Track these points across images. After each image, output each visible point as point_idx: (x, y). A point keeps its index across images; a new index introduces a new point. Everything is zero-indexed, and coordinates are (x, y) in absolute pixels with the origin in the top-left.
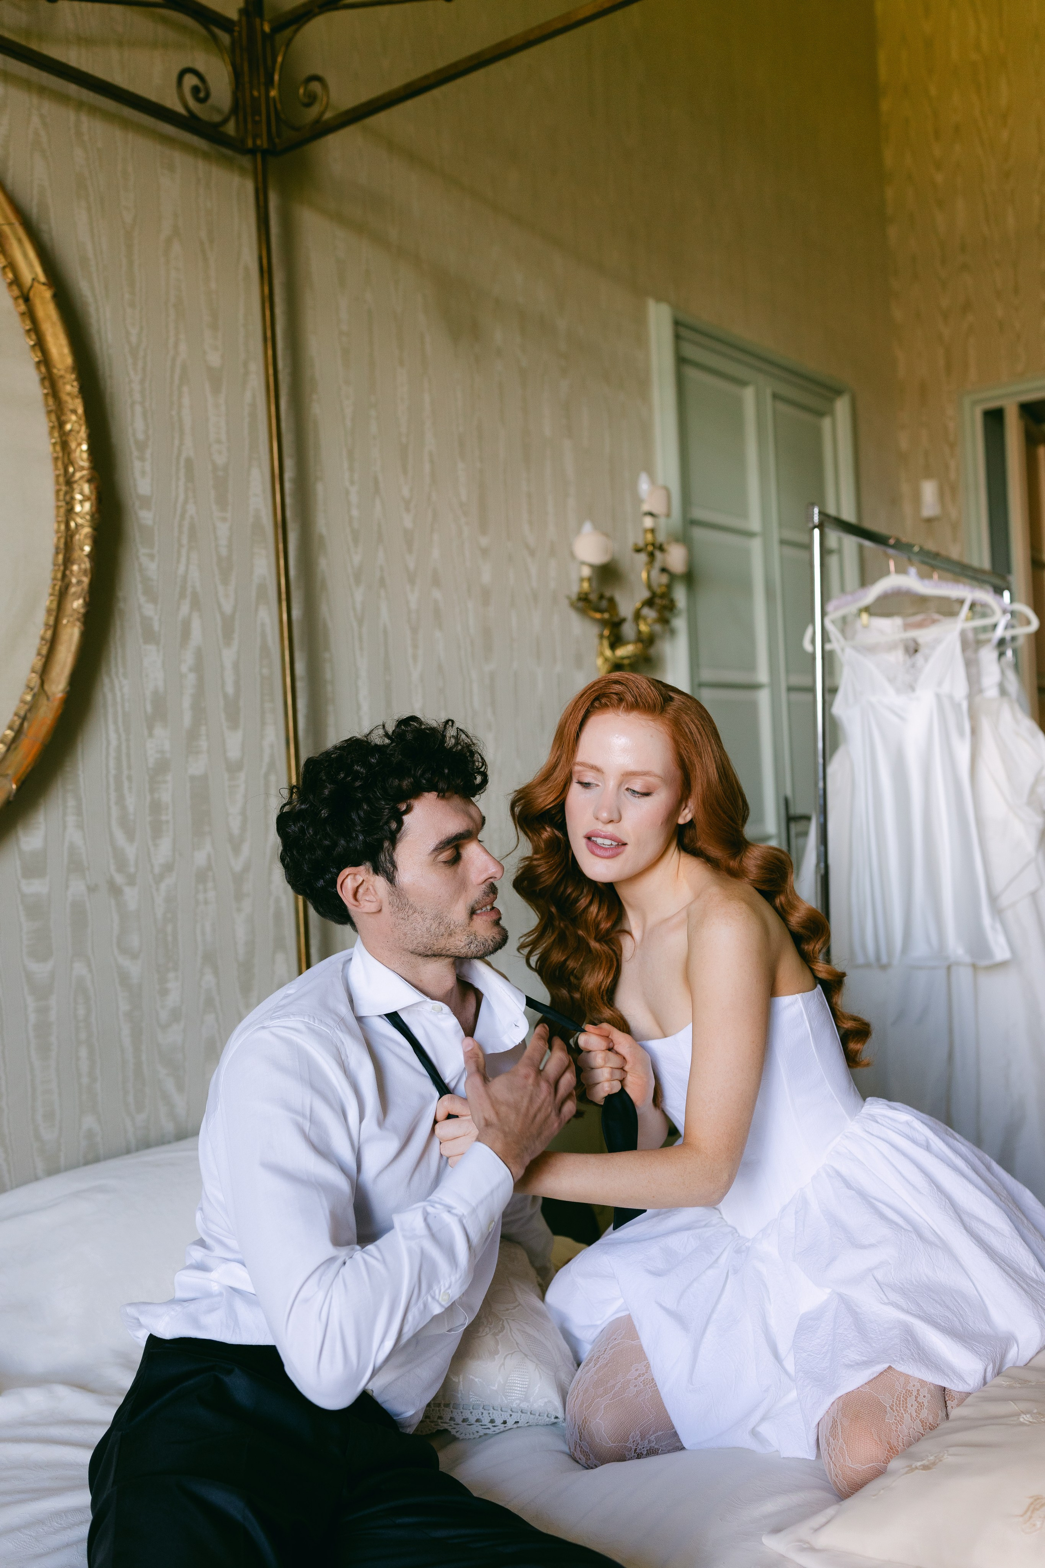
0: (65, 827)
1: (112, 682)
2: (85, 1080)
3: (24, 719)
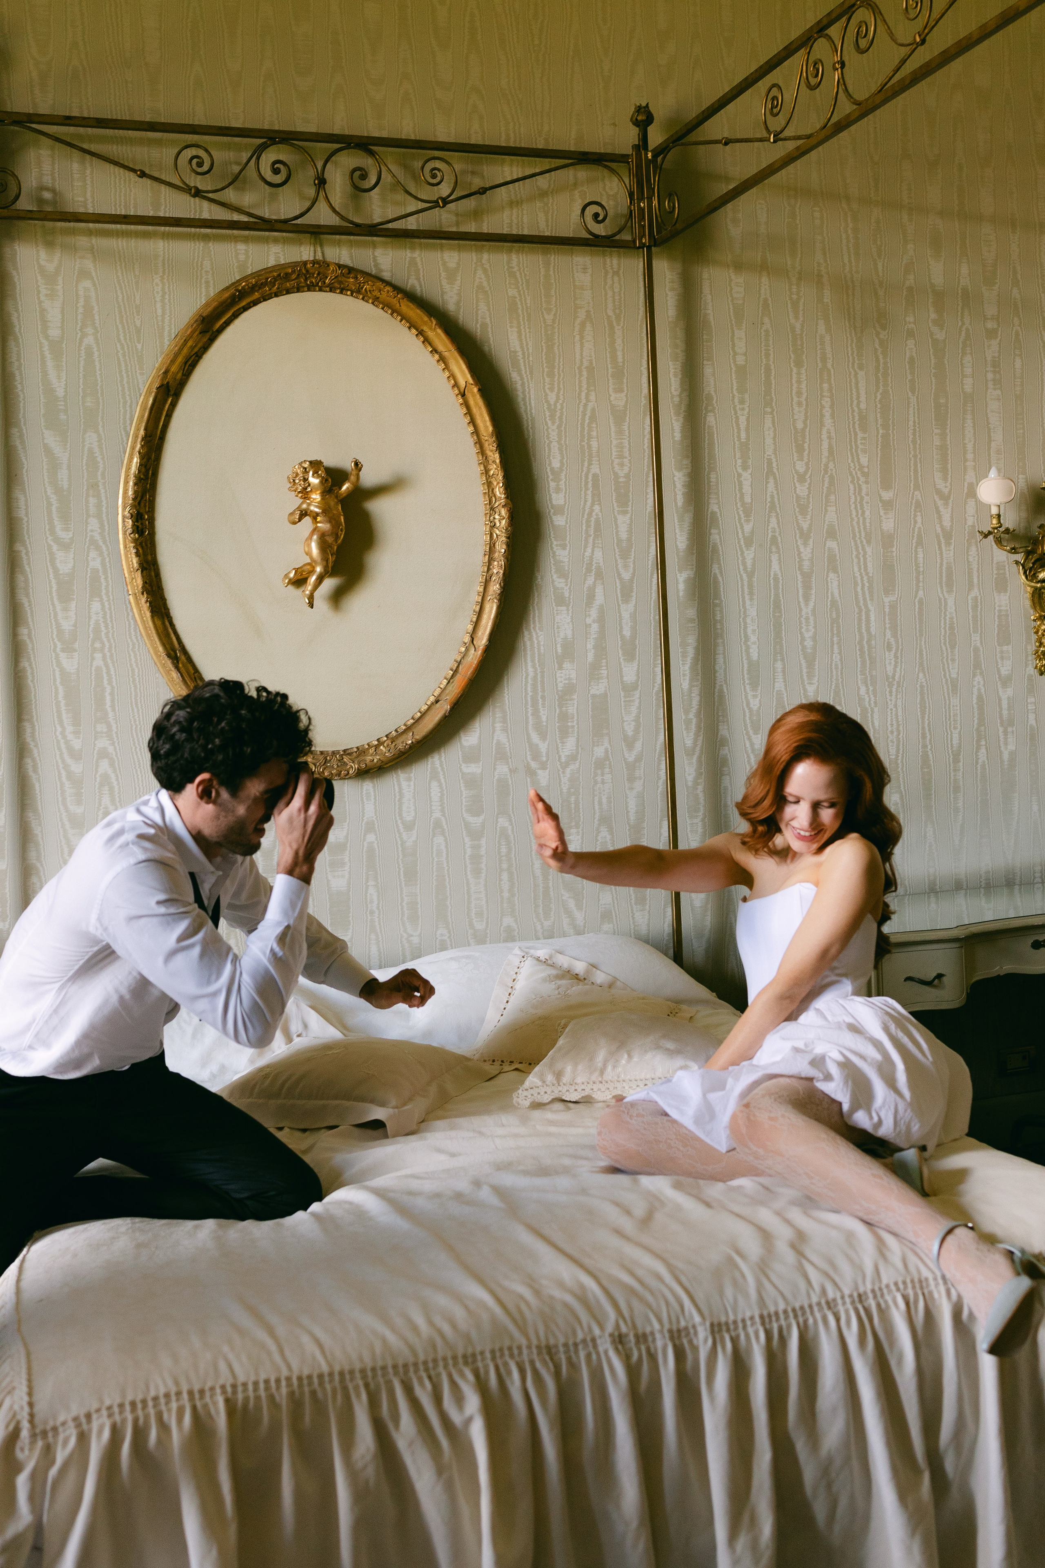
0: (494, 732)
1: (530, 634)
2: (506, 895)
3: (459, 663)
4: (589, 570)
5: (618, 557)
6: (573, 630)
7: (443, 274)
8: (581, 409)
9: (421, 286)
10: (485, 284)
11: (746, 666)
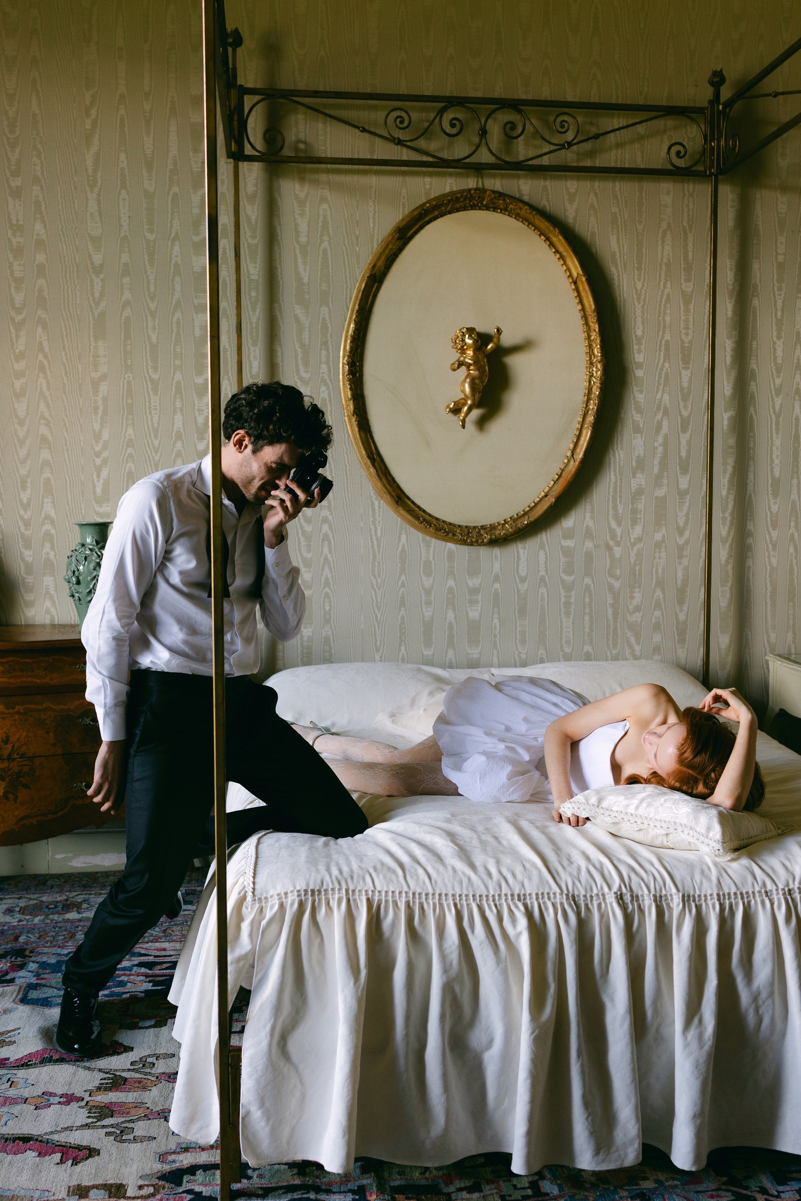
0: (584, 519)
1: (615, 453)
2: (588, 630)
3: (563, 470)
4: (658, 409)
5: (680, 400)
6: (644, 451)
7: (566, 197)
8: (660, 293)
9: (550, 206)
10: (596, 204)
11: (770, 481)
